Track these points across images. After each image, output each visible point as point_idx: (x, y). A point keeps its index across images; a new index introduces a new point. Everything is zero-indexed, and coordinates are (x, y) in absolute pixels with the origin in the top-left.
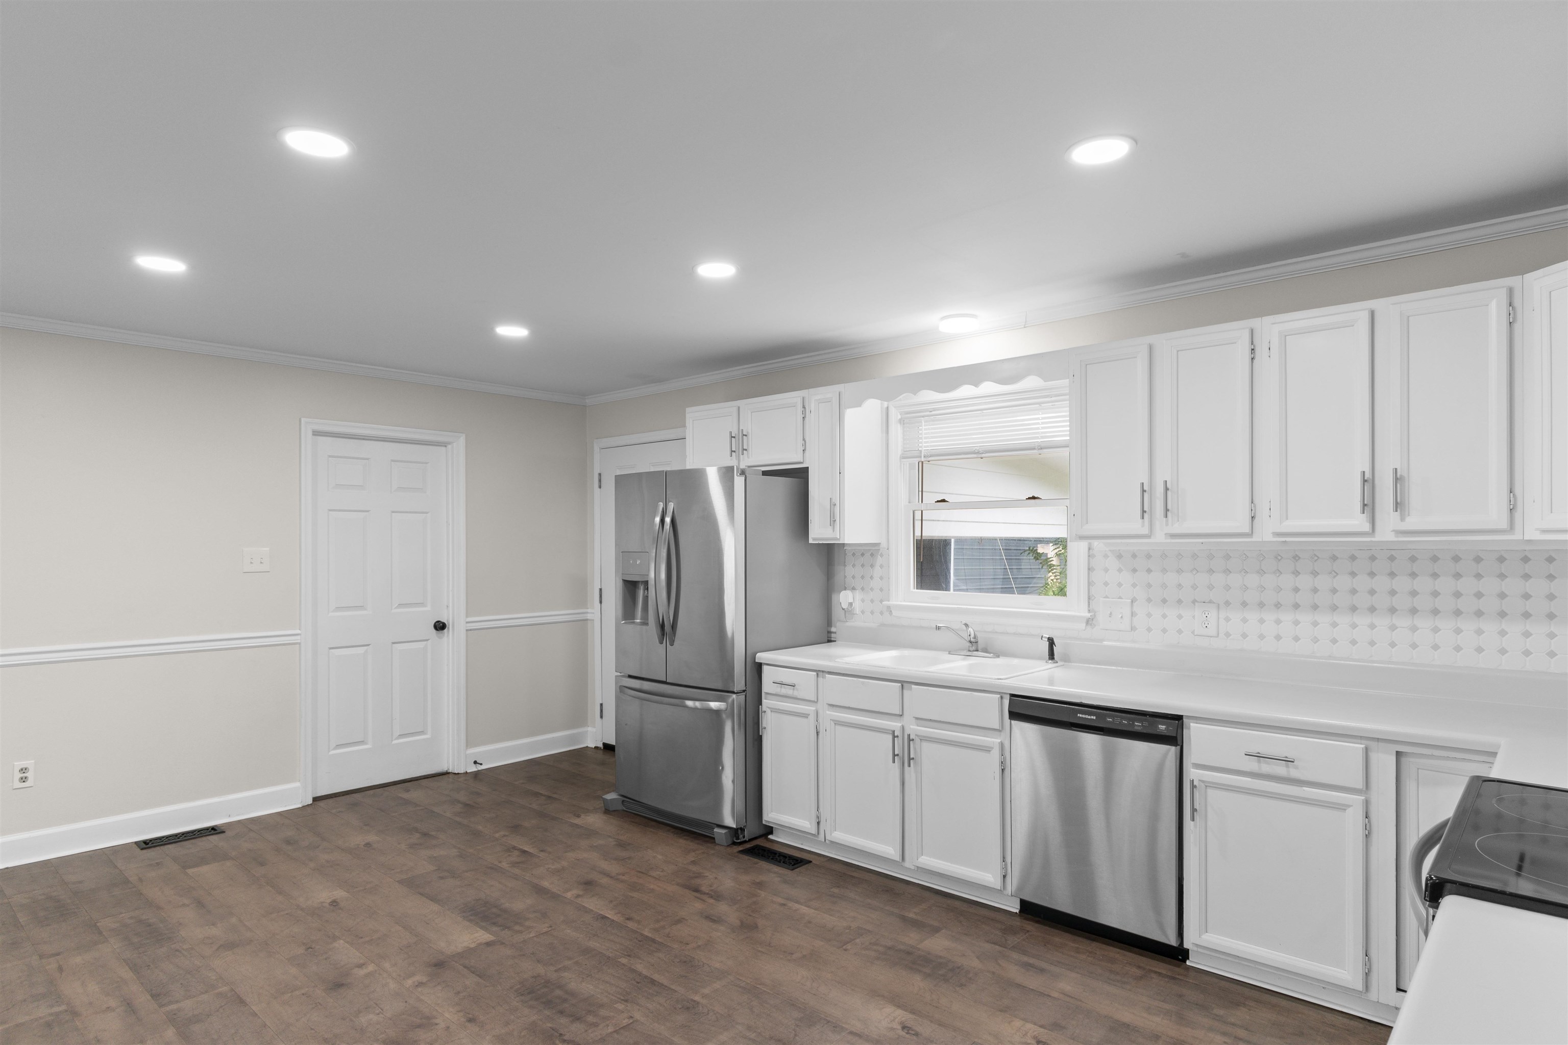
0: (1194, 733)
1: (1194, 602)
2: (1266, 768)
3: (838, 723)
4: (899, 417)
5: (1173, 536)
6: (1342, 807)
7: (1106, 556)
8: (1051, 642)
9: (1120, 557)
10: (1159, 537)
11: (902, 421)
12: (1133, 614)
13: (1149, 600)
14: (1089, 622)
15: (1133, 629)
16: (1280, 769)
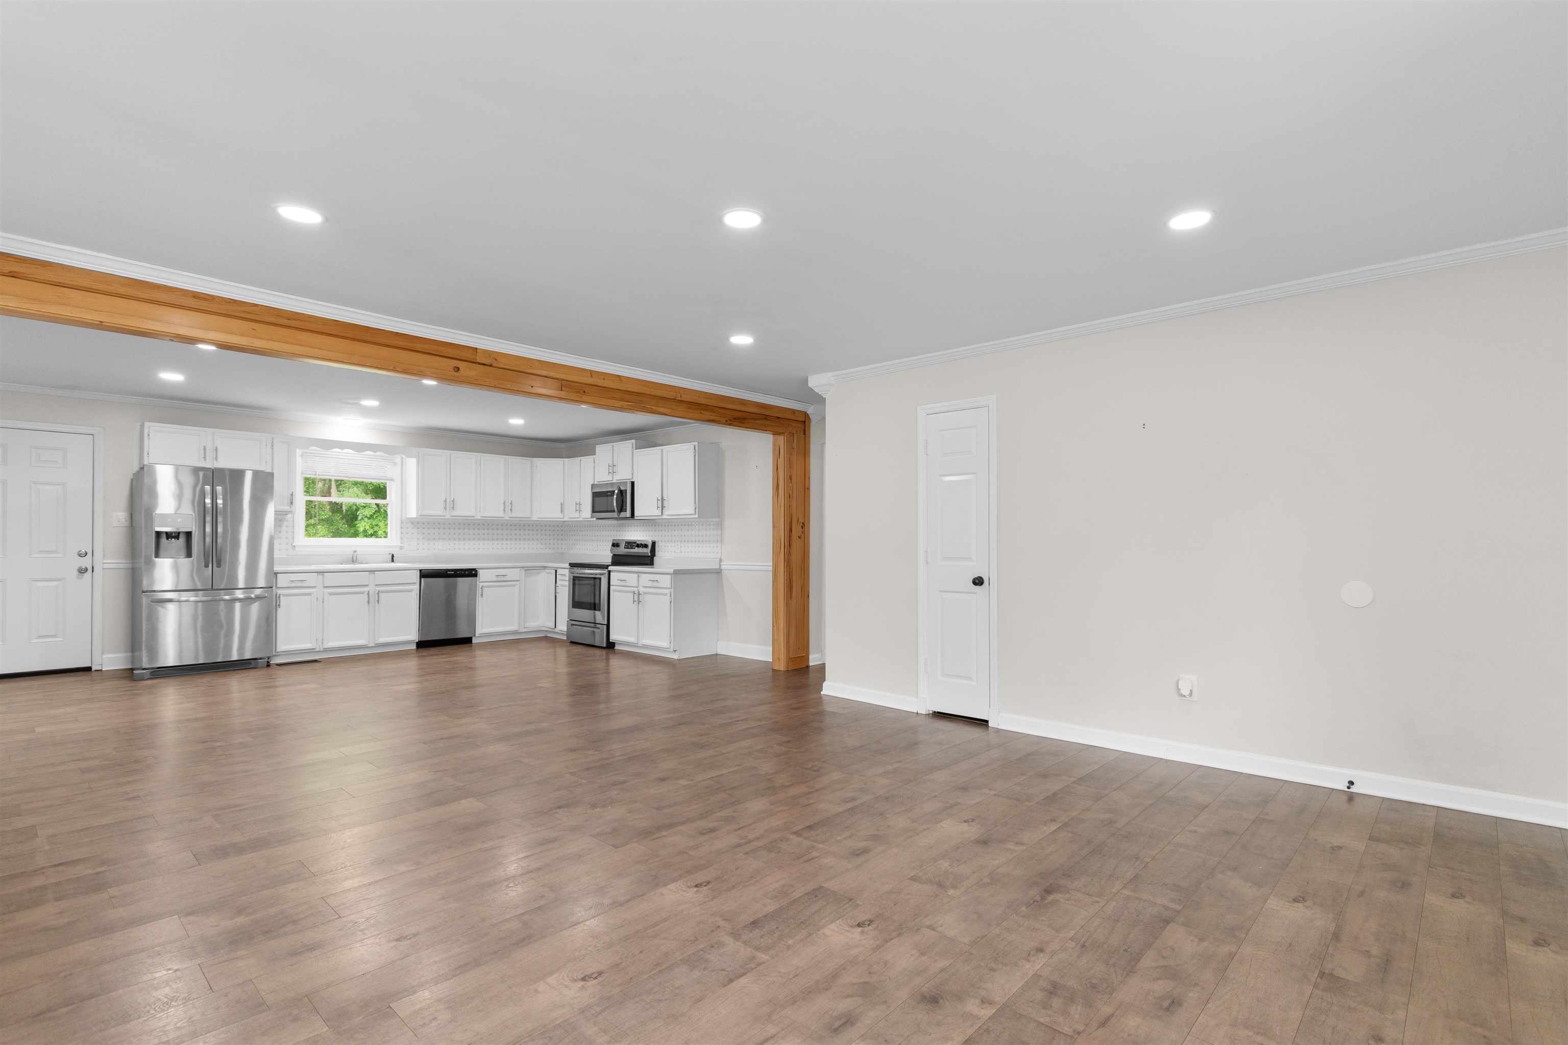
0: (481, 573)
1: (439, 539)
2: (499, 579)
3: (331, 594)
4: (301, 454)
5: (452, 516)
6: (514, 586)
7: (407, 523)
8: (393, 556)
9: (413, 523)
10: (448, 517)
11: (302, 455)
12: (418, 544)
13: (424, 539)
14: (401, 548)
15: (418, 549)
16: (502, 579)
